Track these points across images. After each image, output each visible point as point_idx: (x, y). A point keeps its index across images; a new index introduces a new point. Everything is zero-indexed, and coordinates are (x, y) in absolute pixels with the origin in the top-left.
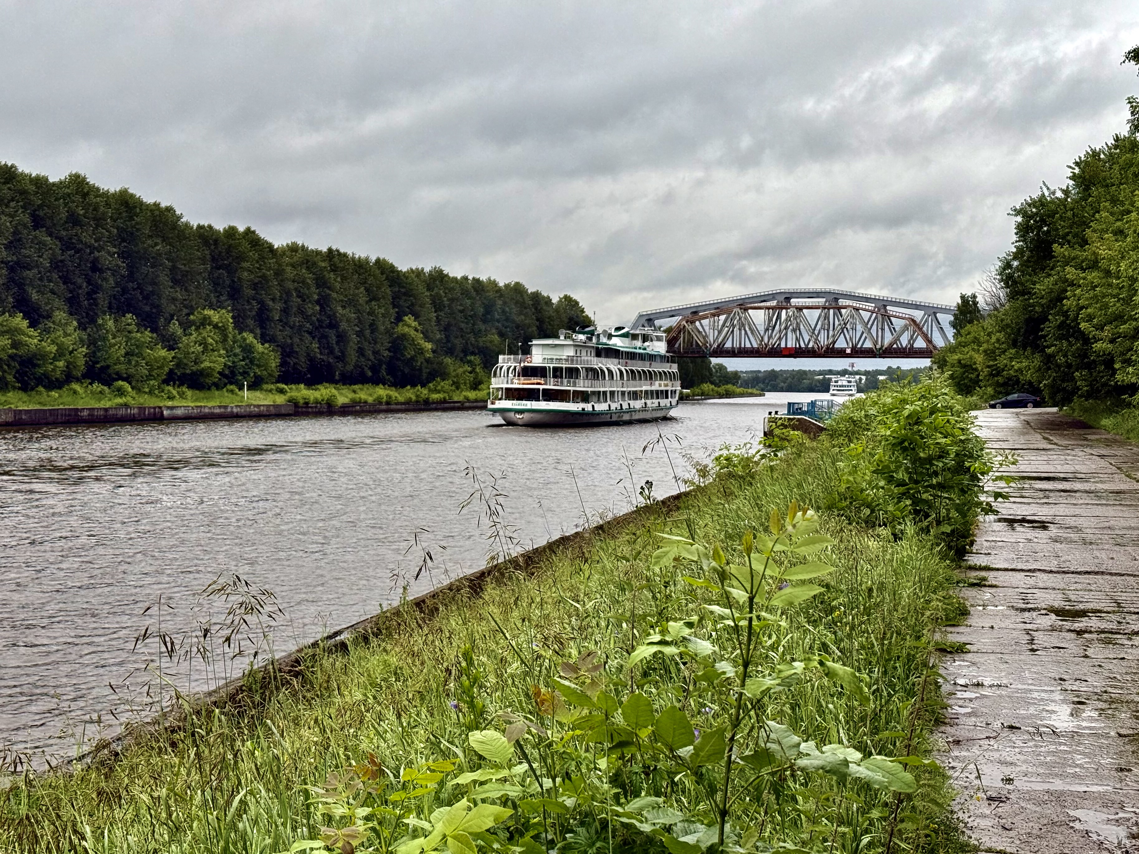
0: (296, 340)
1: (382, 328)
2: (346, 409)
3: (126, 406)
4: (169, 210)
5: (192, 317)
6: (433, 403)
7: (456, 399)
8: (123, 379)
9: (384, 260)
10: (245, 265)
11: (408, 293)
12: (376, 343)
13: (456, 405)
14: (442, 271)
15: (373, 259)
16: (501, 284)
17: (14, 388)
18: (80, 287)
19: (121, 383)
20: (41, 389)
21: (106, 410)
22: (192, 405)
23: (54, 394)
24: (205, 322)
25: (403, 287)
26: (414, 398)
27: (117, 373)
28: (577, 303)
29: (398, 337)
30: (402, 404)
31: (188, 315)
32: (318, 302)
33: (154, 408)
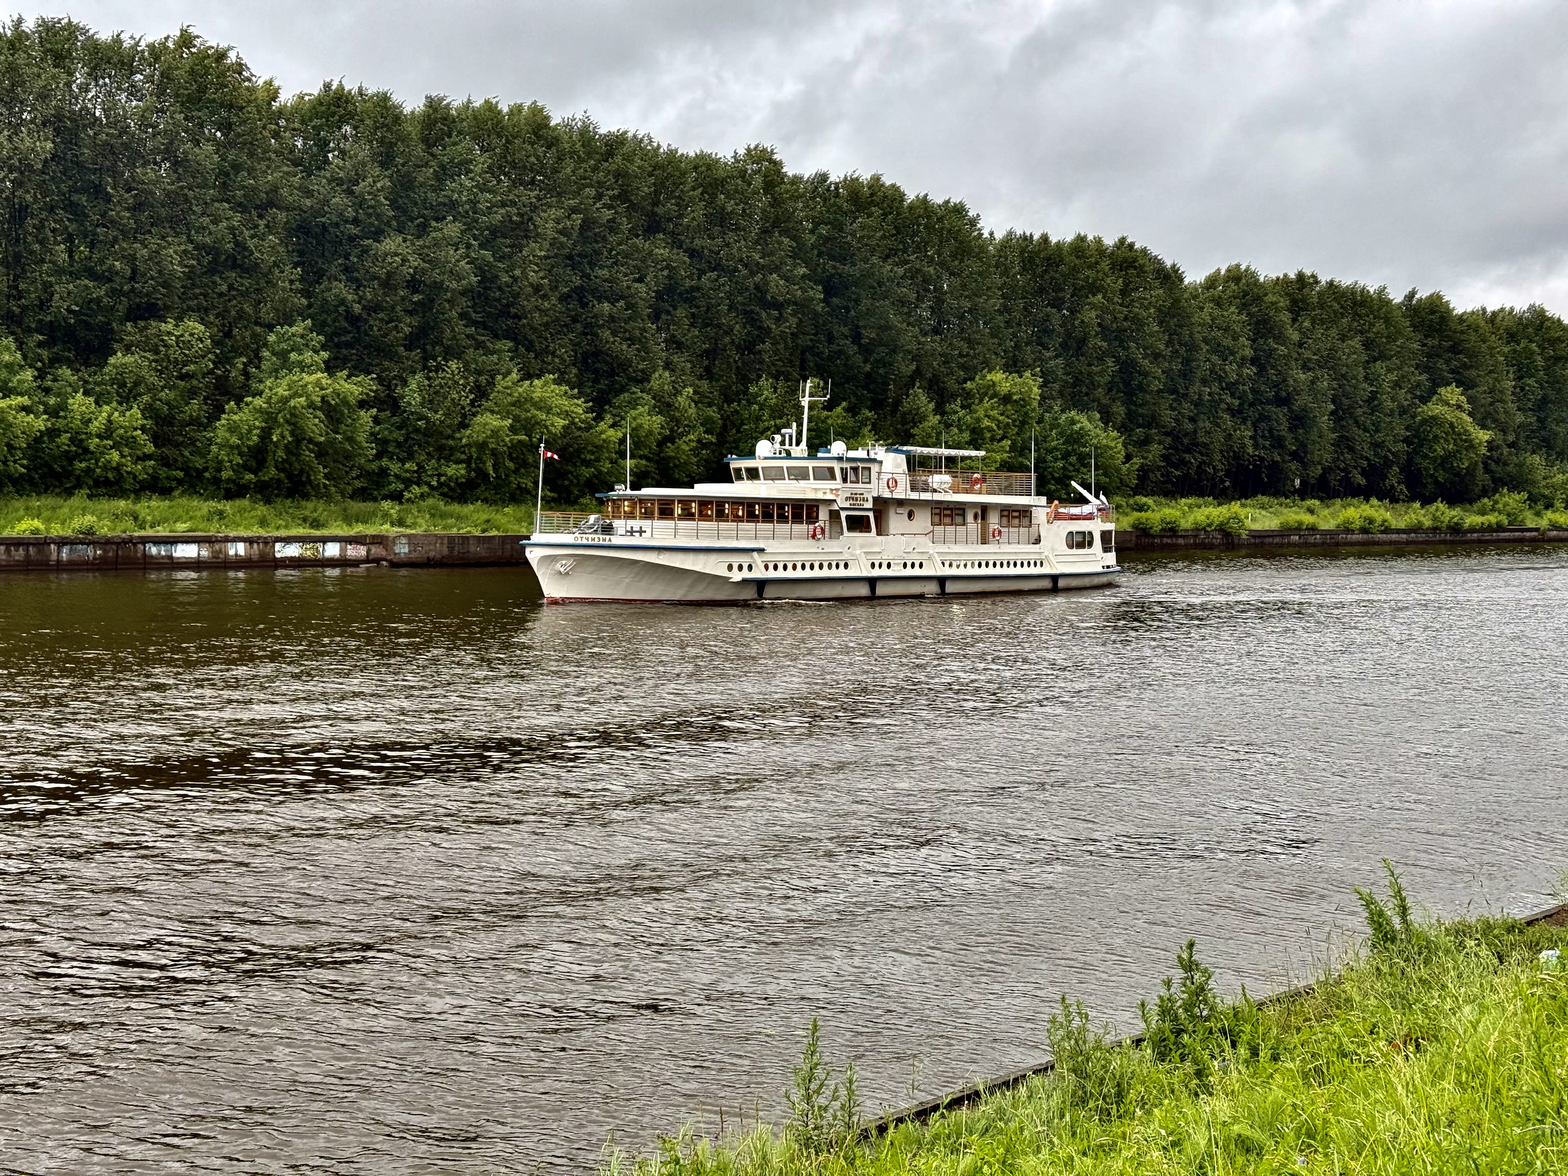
0: (1205, 424)
1: (1389, 404)
2: (1267, 540)
4: (959, 210)
5: (969, 385)
6: (1472, 530)
7: (1530, 524)
9: (1427, 295)
11: (1455, 349)
12: (1377, 431)
13: (1528, 534)
14: (1543, 311)
18: (729, 332)
24: (990, 391)
25: (1449, 338)
26: (1427, 523)
29: (1424, 422)
30: (1398, 531)
31: (965, 382)
32: (1254, 361)
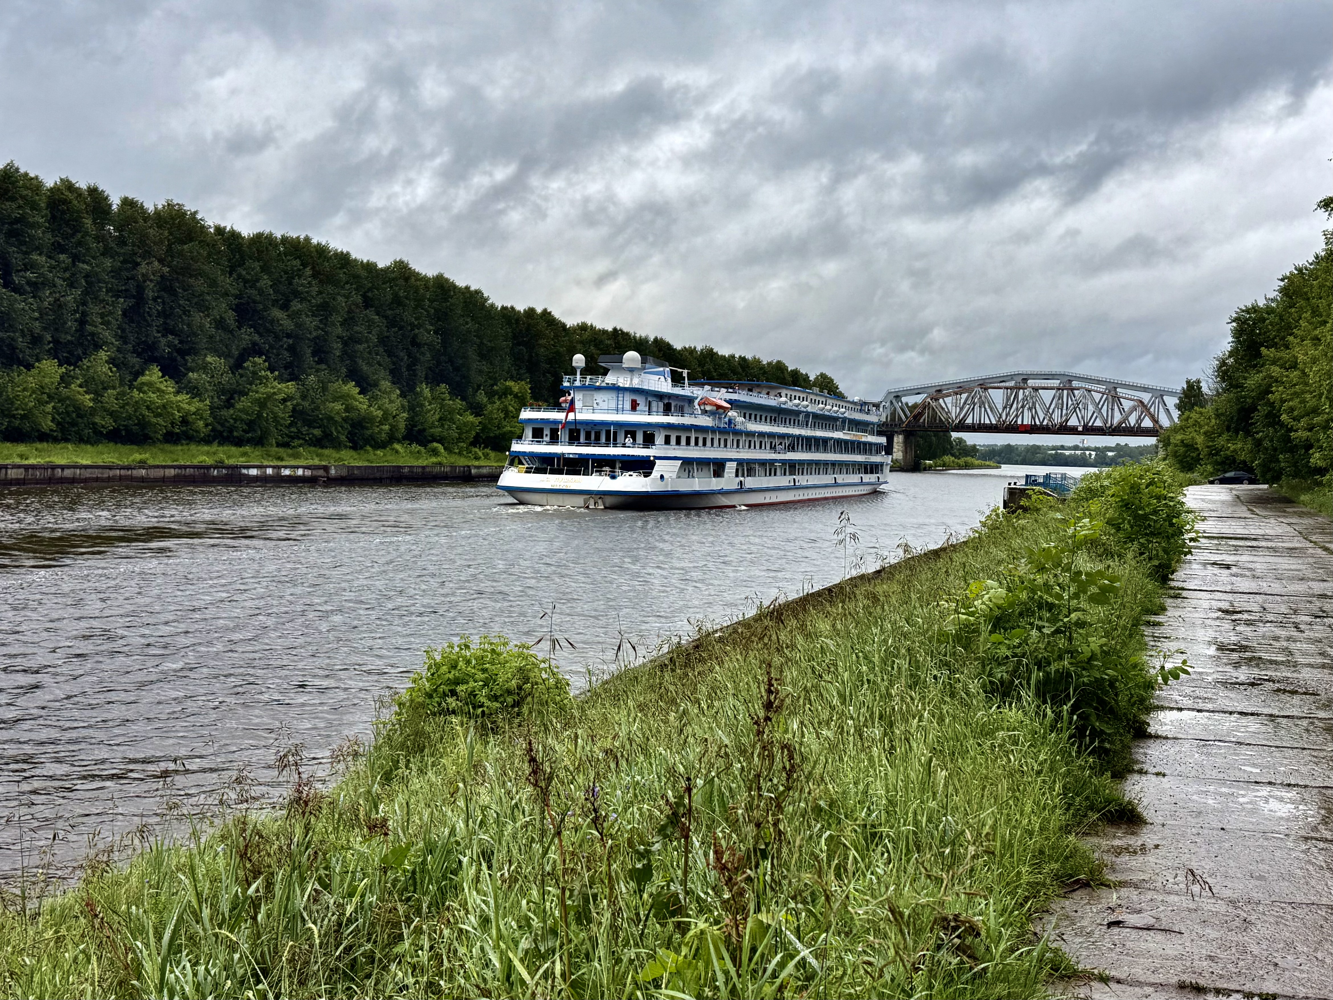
3: (440, 464)
4: (478, 292)
8: (438, 442)
9: (661, 339)
10: (542, 342)
14: (712, 349)
15: (652, 338)
16: (765, 363)
17: (346, 447)
18: (402, 360)
19: (435, 444)
20: (368, 448)
21: (423, 467)
22: (495, 464)
23: (379, 453)
24: (507, 392)
27: (432, 436)
28: (832, 380)
31: (492, 385)
33: (464, 467)
